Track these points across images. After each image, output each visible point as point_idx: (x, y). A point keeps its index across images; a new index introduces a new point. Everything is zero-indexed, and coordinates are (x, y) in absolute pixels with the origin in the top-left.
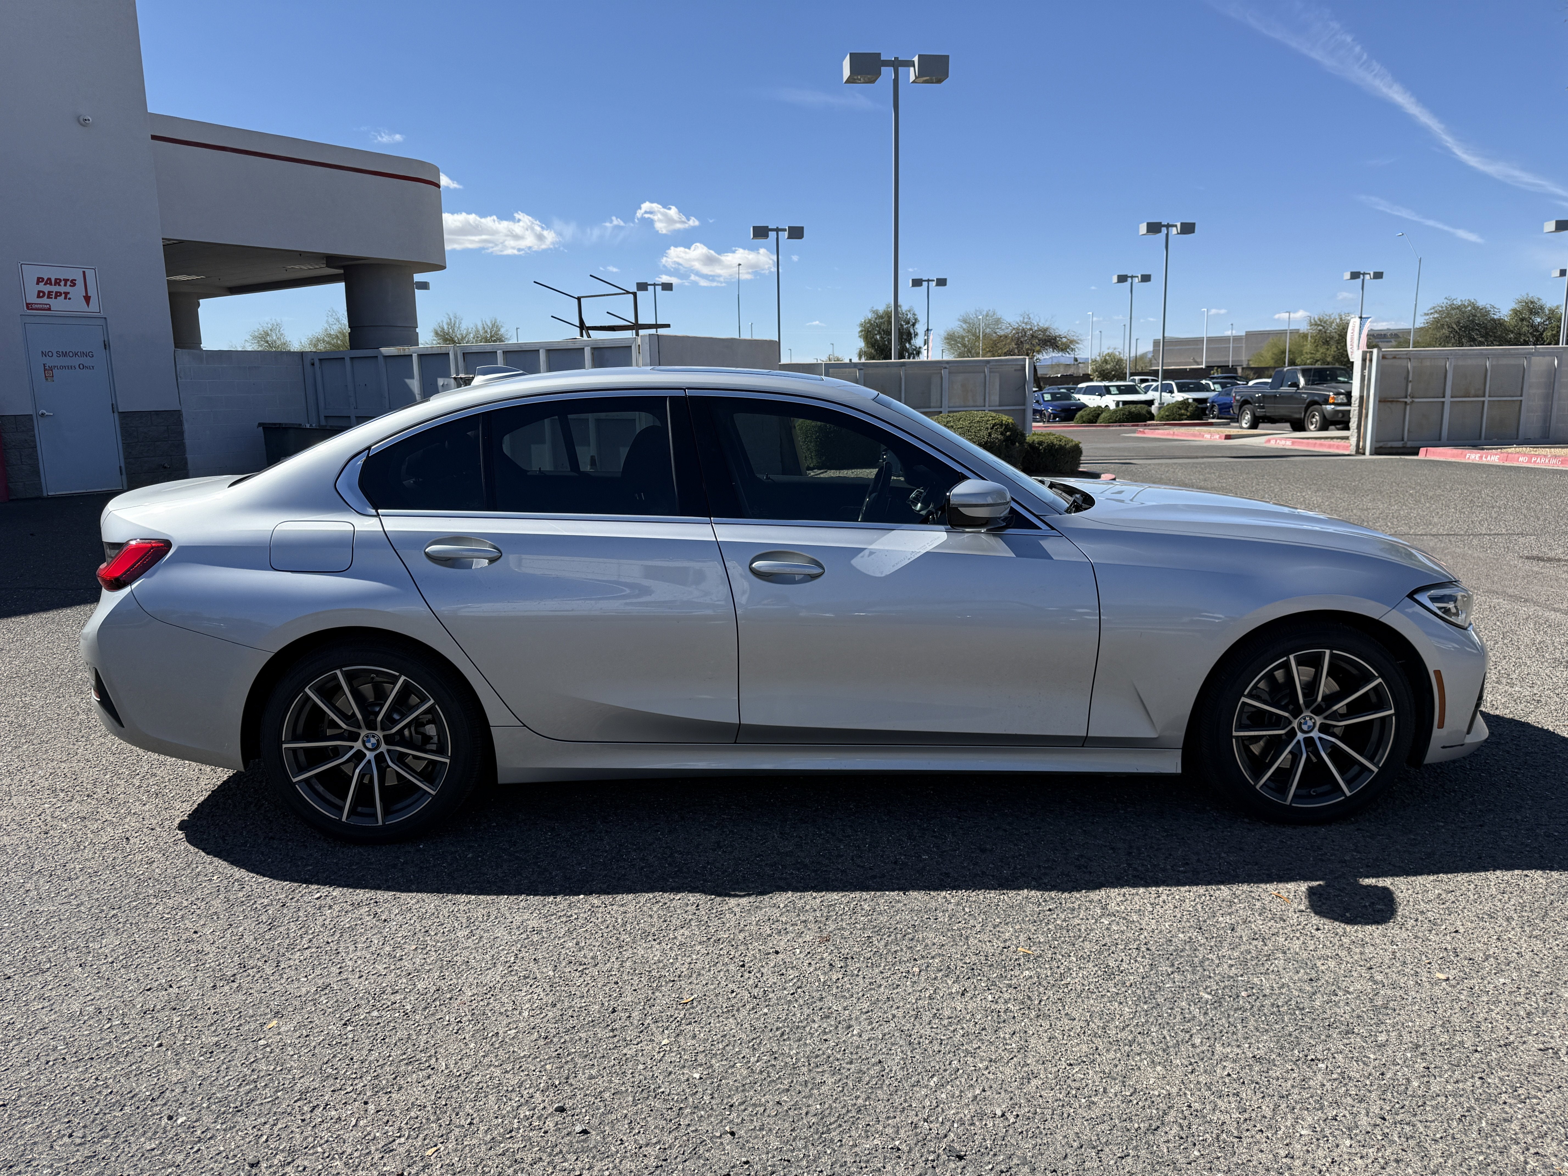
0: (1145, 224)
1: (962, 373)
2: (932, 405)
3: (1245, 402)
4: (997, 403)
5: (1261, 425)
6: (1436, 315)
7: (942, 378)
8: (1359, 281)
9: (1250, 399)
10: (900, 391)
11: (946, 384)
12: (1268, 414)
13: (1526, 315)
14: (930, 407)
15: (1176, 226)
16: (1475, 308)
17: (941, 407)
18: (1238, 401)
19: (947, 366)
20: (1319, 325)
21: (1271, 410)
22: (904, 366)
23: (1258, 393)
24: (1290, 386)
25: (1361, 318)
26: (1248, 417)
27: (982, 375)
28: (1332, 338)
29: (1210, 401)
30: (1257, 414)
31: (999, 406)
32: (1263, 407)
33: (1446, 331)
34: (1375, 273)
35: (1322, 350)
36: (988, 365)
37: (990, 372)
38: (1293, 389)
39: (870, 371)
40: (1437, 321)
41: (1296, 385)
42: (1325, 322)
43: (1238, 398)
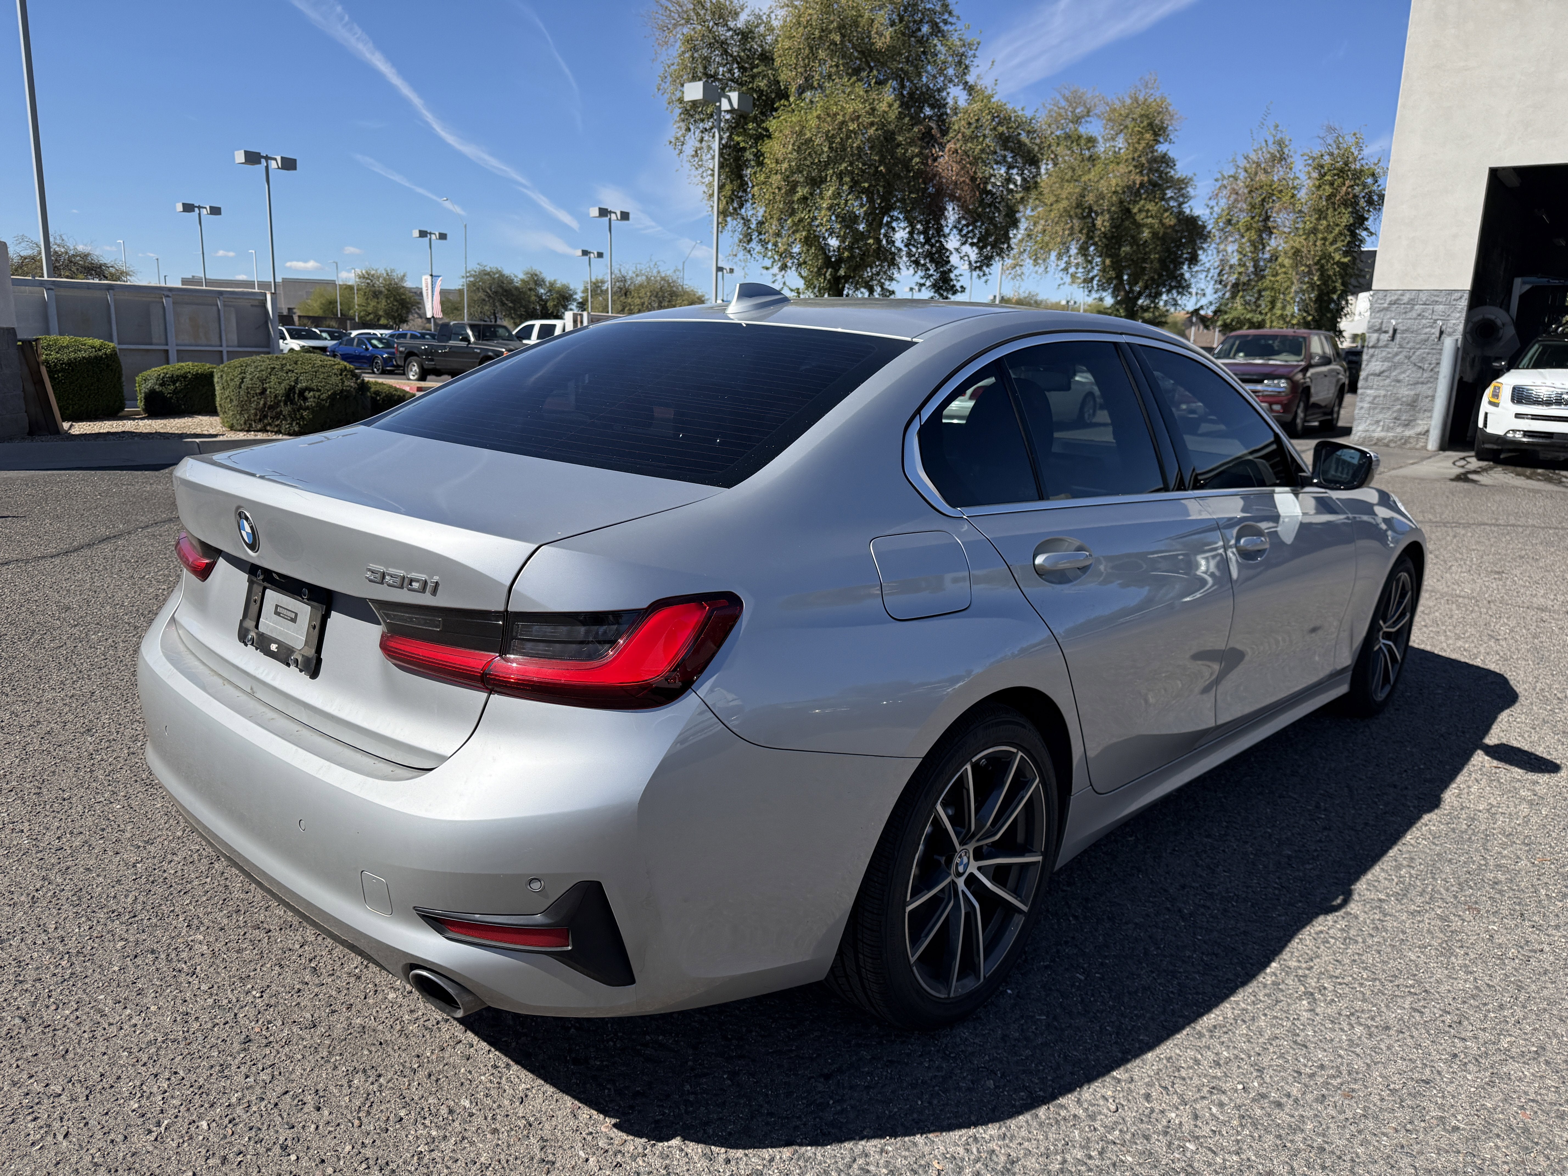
0: (242, 152)
1: (187, 304)
2: (154, 341)
3: (410, 354)
4: (236, 343)
5: (429, 377)
6: (472, 279)
7: (164, 308)
8: (426, 240)
9: (416, 351)
10: (110, 322)
11: (170, 317)
12: (438, 367)
13: (532, 286)
14: (151, 344)
15: (275, 159)
16: (502, 275)
17: (167, 345)
18: (401, 352)
19: (170, 294)
20: (367, 278)
21: (439, 364)
22: (113, 289)
23: (424, 345)
24: (462, 340)
25: (431, 275)
26: (415, 368)
27: (215, 308)
28: (381, 292)
29: (329, 349)
30: (425, 367)
31: (239, 346)
32: (432, 360)
33: (481, 294)
34: (440, 234)
35: (373, 303)
36: (221, 298)
37: (225, 306)
38: (464, 344)
39: (63, 292)
40: (473, 284)
41: (466, 339)
42: (373, 276)
43: (401, 349)
